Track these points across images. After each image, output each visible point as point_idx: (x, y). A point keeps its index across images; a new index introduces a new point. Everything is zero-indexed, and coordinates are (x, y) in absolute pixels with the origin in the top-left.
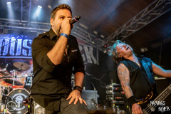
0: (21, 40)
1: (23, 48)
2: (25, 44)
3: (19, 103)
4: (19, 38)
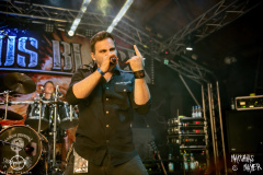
0: (14, 37)
1: (17, 52)
2: (22, 46)
3: (17, 151)
4: (9, 34)
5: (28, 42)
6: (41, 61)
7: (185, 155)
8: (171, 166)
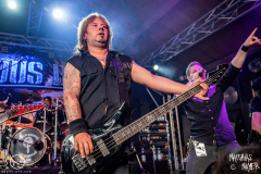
0: (26, 62)
1: (28, 73)
2: (31, 69)
3: (28, 147)
4: (23, 60)
5: (35, 65)
6: (45, 80)
7: (153, 149)
8: (144, 157)
